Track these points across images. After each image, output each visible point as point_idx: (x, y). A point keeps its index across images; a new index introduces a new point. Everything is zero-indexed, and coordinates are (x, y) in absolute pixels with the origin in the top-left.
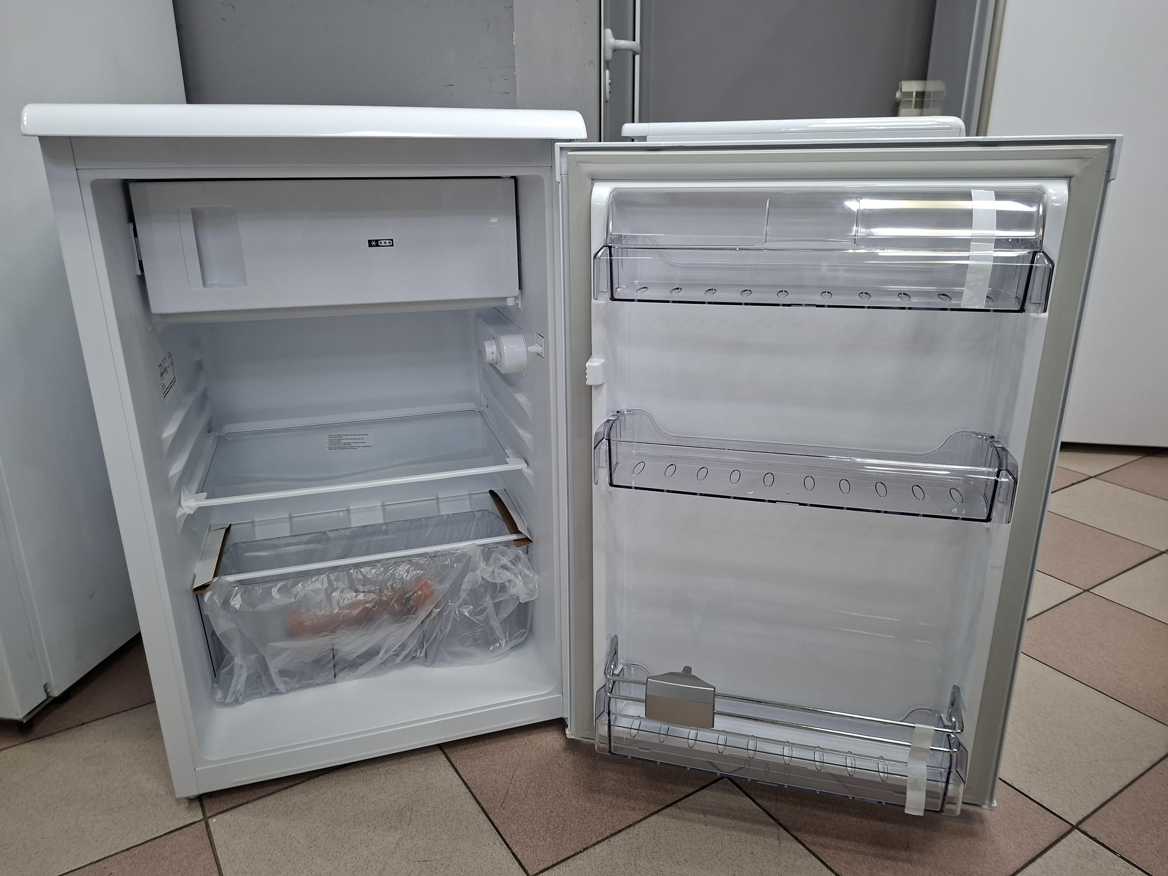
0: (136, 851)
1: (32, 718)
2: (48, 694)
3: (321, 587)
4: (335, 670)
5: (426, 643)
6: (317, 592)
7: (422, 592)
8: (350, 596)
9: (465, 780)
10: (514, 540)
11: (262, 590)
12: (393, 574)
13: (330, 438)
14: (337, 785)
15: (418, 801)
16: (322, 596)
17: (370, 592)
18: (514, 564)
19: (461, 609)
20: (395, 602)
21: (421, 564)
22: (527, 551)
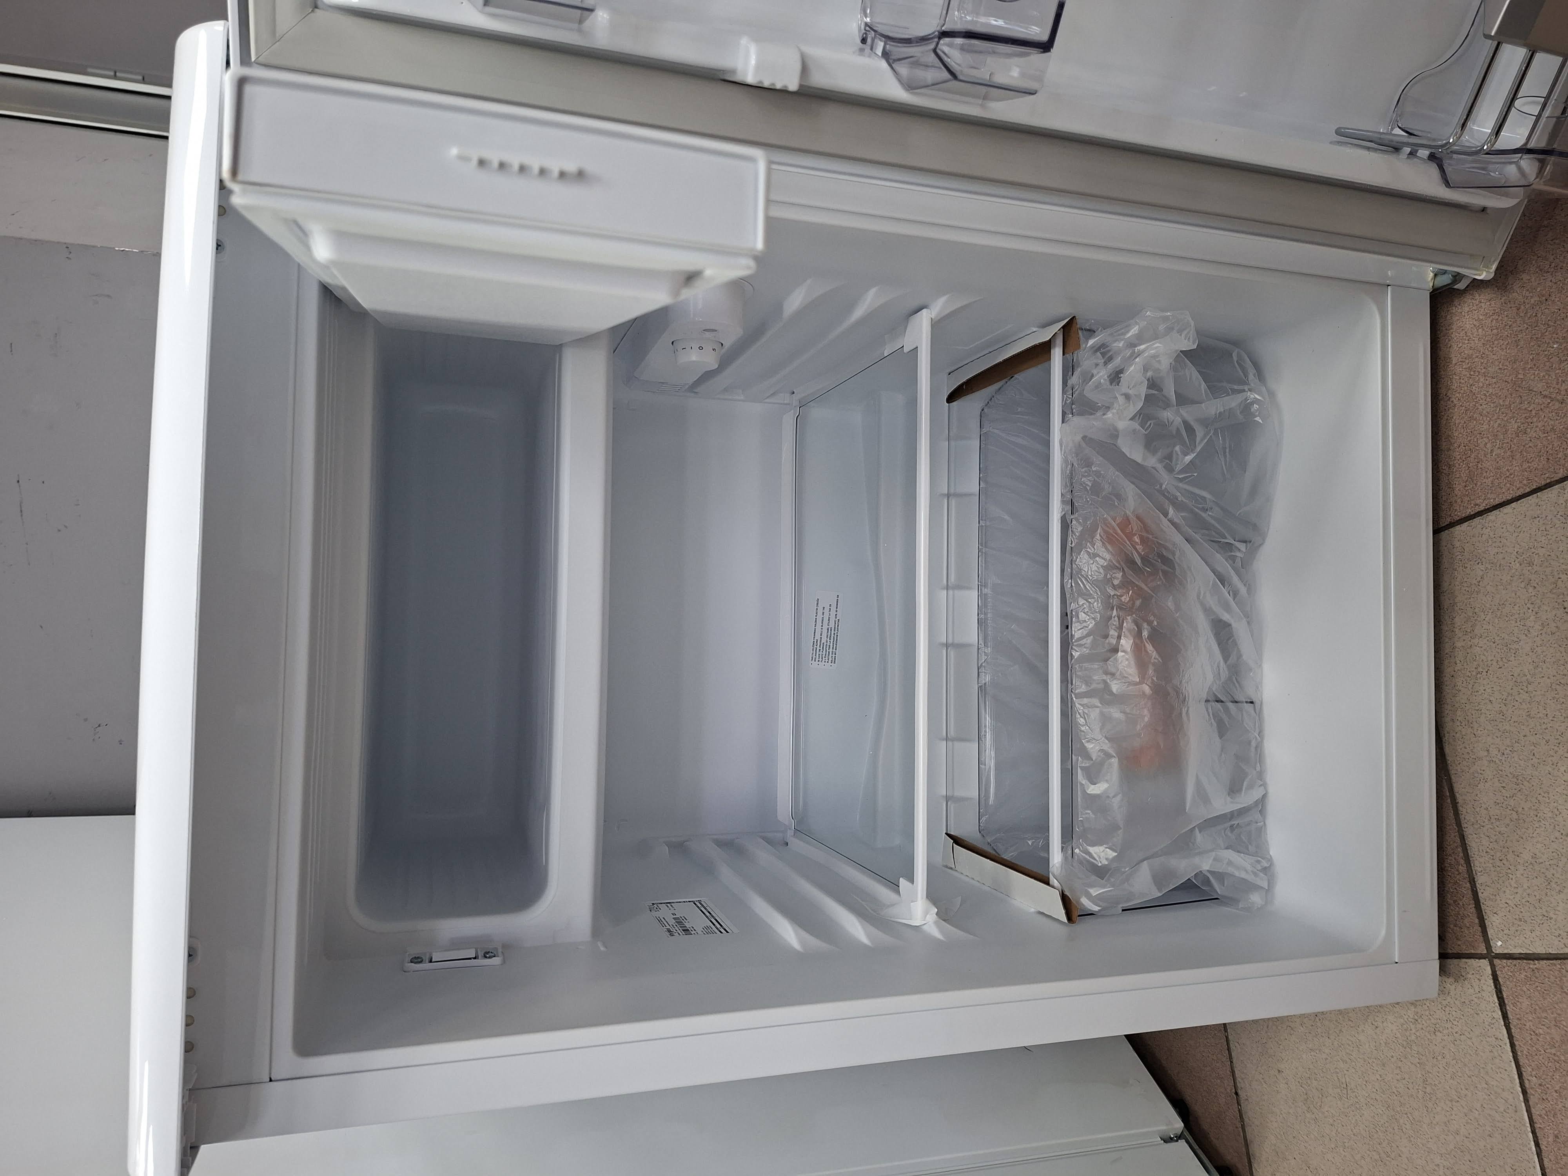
0: (1532, 1082)
1: (1215, 1167)
2: (1179, 1137)
3: (1098, 710)
4: (1242, 702)
5: (1226, 538)
6: (1105, 719)
7: (1136, 534)
8: (1125, 660)
9: (1528, 490)
10: (1064, 354)
11: (1087, 808)
12: (1094, 583)
13: (817, 660)
14: (1476, 726)
15: (1555, 583)
16: (1116, 713)
17: (1120, 627)
18: (1110, 359)
19: (1178, 468)
20: (1146, 585)
21: (1081, 531)
22: (1089, 330)
